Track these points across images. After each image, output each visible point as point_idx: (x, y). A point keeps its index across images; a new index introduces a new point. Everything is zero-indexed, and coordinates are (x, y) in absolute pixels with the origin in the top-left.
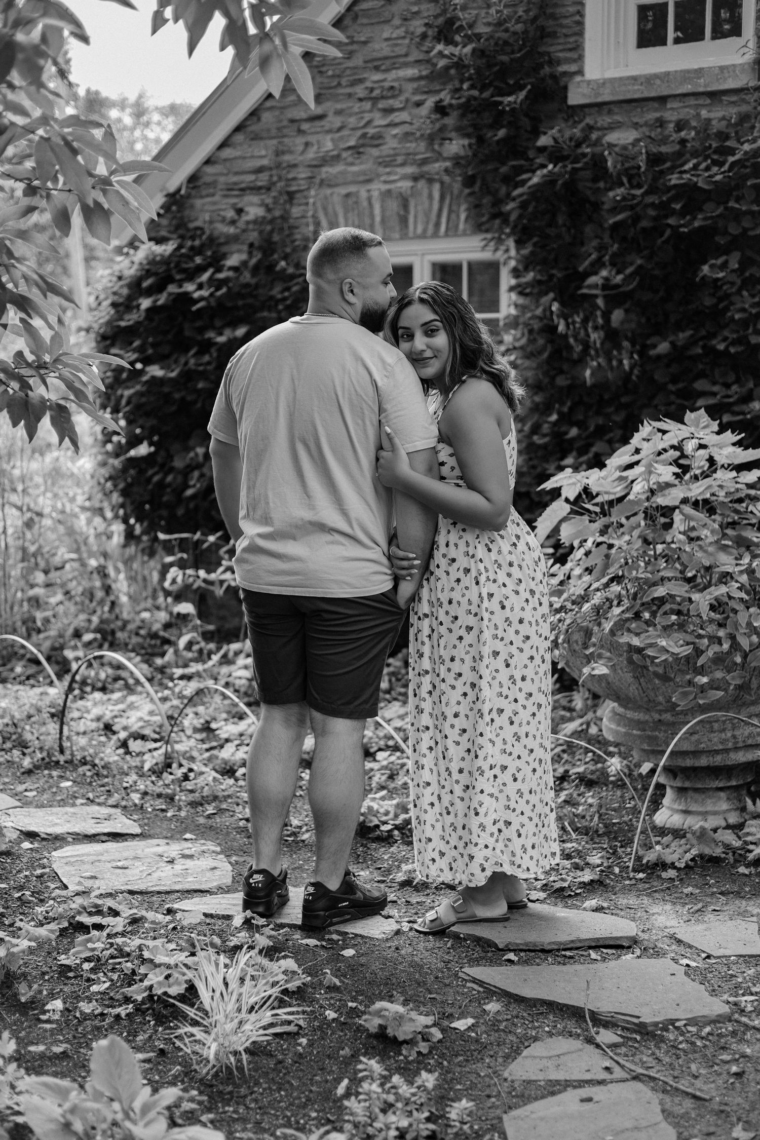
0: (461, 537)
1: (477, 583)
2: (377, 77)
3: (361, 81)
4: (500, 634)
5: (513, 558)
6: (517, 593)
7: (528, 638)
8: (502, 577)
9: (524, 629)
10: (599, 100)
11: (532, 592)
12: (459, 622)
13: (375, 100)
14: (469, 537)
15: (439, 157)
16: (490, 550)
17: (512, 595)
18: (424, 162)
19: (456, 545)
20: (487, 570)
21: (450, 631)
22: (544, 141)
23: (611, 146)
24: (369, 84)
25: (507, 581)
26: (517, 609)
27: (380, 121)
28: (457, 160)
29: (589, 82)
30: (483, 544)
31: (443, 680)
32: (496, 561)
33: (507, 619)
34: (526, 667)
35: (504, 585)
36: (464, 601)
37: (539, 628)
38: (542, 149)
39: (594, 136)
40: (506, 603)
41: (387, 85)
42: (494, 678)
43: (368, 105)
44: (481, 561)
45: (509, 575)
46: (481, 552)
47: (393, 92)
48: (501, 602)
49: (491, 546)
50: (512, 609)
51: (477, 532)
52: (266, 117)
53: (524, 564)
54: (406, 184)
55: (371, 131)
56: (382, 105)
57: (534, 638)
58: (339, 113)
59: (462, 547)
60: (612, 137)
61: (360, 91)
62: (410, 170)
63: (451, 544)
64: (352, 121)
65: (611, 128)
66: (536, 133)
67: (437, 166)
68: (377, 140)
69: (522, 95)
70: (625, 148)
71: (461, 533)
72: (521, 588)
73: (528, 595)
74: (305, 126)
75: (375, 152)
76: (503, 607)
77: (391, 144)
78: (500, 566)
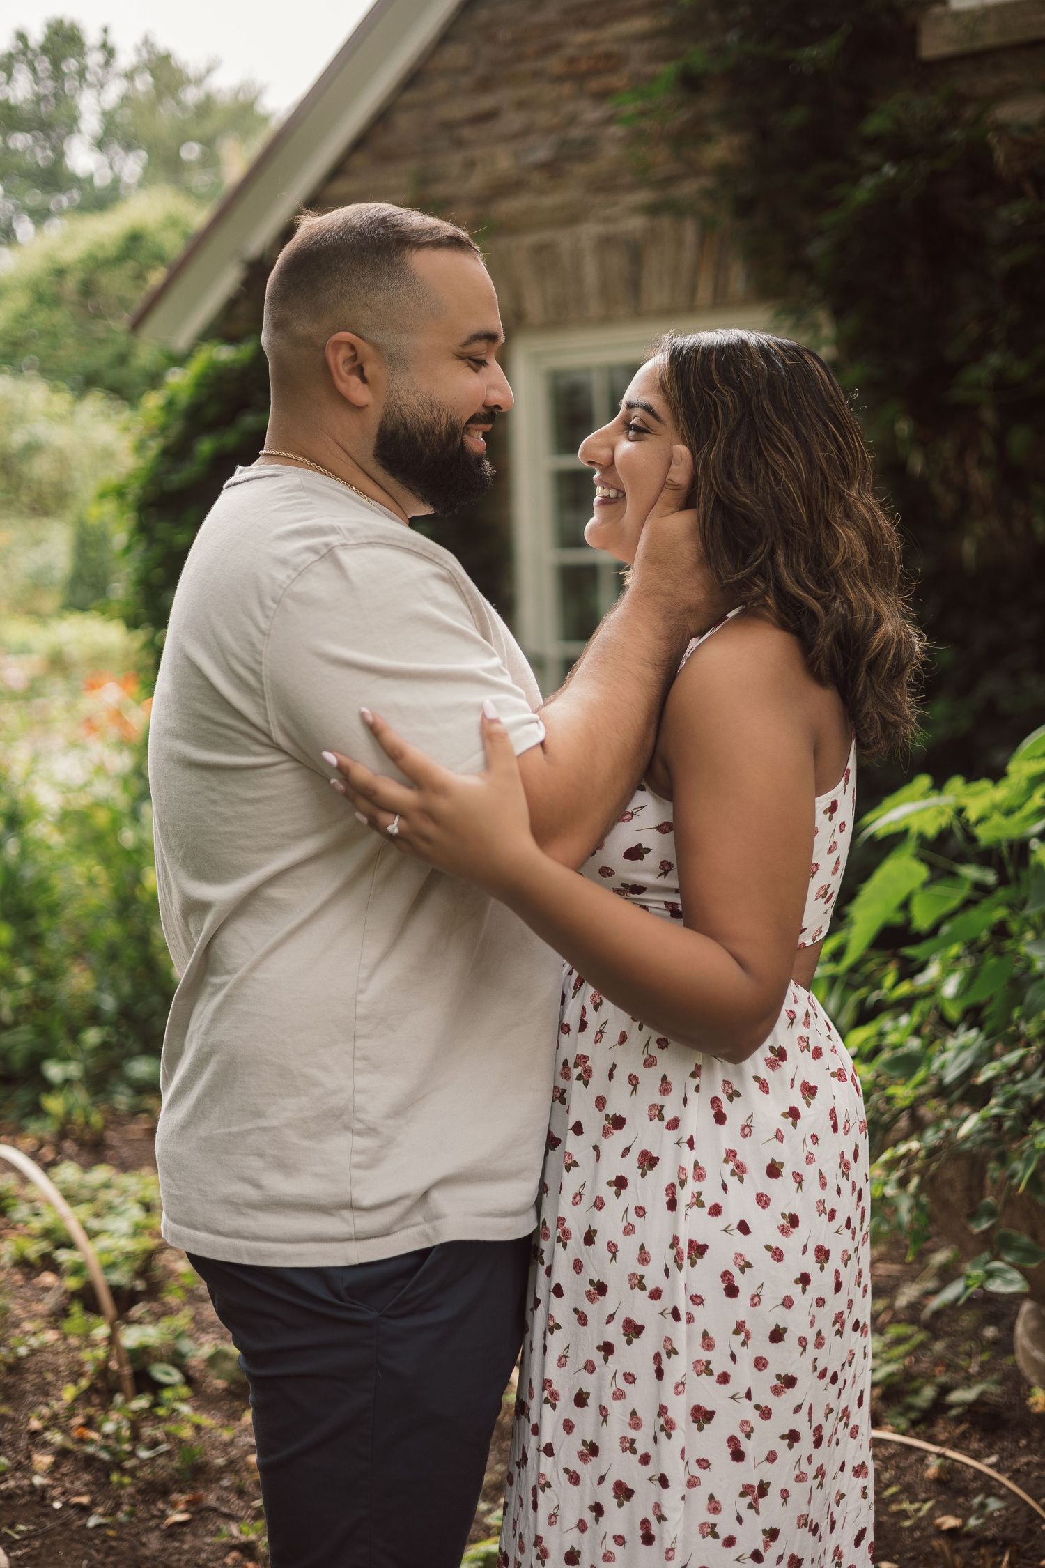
0: (650, 1062)
1: (672, 1205)
2: (582, 37)
3: (555, 48)
4: (720, 1363)
5: (780, 1152)
6: (778, 1255)
7: (790, 1382)
8: (739, 1203)
9: (785, 1358)
10: (978, 45)
11: (823, 1255)
12: (609, 1303)
13: (579, 78)
14: (673, 1065)
15: (694, 170)
16: (720, 1118)
17: (762, 1260)
18: (669, 181)
19: (634, 1080)
20: (700, 1175)
21: (583, 1319)
22: (875, 124)
23: (1001, 128)
24: (570, 51)
25: (755, 1217)
26: (770, 1298)
27: (592, 114)
28: (723, 172)
29: (957, 15)
30: (706, 1096)
31: (549, 1450)
32: (731, 1155)
33: (740, 1328)
34: (772, 1457)
35: (744, 1228)
36: (629, 1249)
37: (822, 1353)
38: (873, 142)
39: (969, 112)
40: (739, 1280)
41: (601, 49)
42: (693, 1483)
43: (567, 88)
44: (691, 1143)
45: (763, 1201)
46: (697, 1118)
47: (611, 61)
48: (726, 1275)
49: (727, 1107)
50: (756, 1300)
51: (699, 1058)
52: (404, 123)
53: (810, 1173)
54: (635, 224)
55: (576, 133)
56: (595, 85)
57: (807, 1380)
58: (521, 105)
59: (649, 1092)
60: (1006, 112)
61: (554, 64)
62: (643, 196)
63: (621, 1075)
64: (544, 118)
65: (1000, 96)
66: (862, 111)
67: (688, 189)
68: (585, 149)
69: (833, 44)
70: (1027, 129)
71: (654, 1050)
72: (791, 1244)
73: (809, 1264)
74: (467, 133)
75: (581, 170)
76: (732, 1291)
77: (610, 152)
78: (740, 1171)
